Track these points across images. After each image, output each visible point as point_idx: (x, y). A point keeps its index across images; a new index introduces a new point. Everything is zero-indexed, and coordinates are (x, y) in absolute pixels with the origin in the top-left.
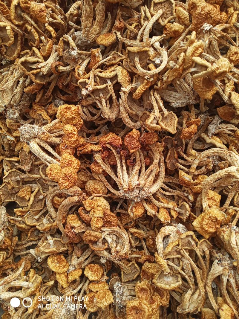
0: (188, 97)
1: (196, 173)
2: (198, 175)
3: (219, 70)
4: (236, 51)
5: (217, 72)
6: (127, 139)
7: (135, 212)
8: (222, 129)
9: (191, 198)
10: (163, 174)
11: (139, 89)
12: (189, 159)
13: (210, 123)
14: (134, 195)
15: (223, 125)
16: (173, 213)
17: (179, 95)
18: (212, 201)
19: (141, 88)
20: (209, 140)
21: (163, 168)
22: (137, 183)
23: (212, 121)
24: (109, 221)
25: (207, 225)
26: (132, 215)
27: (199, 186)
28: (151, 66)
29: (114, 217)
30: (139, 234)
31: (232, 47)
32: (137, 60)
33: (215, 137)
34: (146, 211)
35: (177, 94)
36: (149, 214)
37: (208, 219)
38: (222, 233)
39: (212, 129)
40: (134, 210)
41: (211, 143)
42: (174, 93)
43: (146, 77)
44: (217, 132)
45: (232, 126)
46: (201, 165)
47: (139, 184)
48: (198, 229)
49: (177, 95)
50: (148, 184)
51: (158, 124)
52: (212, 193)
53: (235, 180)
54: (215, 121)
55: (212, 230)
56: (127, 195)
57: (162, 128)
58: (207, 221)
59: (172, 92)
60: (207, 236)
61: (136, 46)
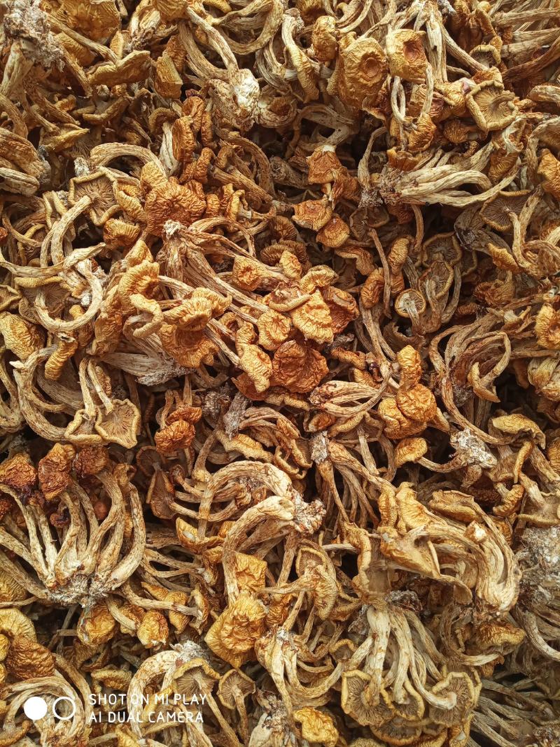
0: (170, 363)
1: (216, 517)
2: (223, 522)
3: (189, 316)
4: (247, 265)
5: (185, 319)
6: (43, 469)
7: (92, 632)
8: (250, 420)
9: (209, 577)
10: (141, 533)
11: (51, 359)
12: (196, 490)
13: (227, 409)
14: (75, 595)
15: (252, 410)
16: (176, 620)
17: (151, 360)
18: (247, 578)
19: (56, 359)
20: (229, 445)
21: (139, 520)
22: (78, 564)
23: (230, 404)
24: (30, 665)
25: (230, 636)
26: (85, 640)
27: (218, 548)
28: (75, 310)
29: (42, 653)
30: (115, 679)
31: (238, 258)
32: (40, 301)
33: (242, 437)
34: (117, 624)
35: (145, 359)
36: (124, 630)
37: (232, 624)
38: (260, 651)
39: (232, 420)
40: (88, 627)
41: (234, 451)
42: (140, 358)
43: (60, 335)
44: (241, 426)
45: (269, 409)
46: (221, 499)
47: (81, 568)
48: (216, 649)
49: (147, 361)
50: (104, 563)
51: (95, 431)
52: (244, 561)
53: (283, 524)
54: (234, 404)
55: (243, 647)
56: (59, 597)
57: (104, 440)
58: (229, 628)
59: (135, 356)
60: (237, 663)
61: (30, 275)
